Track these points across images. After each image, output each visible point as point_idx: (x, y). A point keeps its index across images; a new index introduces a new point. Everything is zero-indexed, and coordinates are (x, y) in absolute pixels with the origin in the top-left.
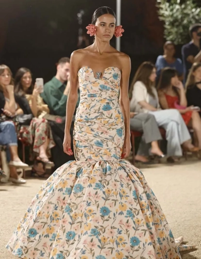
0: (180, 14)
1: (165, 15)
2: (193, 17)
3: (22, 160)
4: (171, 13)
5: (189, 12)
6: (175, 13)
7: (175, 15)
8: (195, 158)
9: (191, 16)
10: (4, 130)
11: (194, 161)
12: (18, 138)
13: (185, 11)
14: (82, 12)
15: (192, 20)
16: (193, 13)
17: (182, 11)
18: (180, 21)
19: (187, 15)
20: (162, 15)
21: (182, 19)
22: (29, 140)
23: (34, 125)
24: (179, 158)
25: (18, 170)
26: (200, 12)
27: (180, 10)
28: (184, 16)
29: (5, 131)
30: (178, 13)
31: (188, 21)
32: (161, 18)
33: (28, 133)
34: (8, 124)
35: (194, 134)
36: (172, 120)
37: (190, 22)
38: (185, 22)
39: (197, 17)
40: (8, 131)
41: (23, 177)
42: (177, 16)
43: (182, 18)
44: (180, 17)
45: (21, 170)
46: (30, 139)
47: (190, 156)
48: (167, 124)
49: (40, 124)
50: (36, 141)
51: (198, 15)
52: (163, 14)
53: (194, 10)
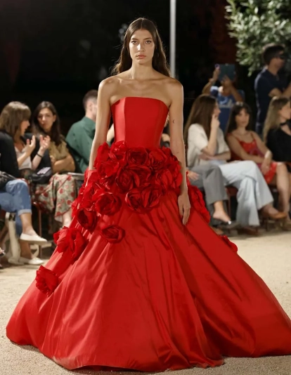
0: (258, 29)
1: (238, 30)
2: (277, 33)
3: (38, 233)
4: (246, 27)
5: (271, 26)
6: (252, 27)
7: (251, 30)
8: (278, 229)
9: (274, 30)
10: (13, 191)
12: (32, 201)
13: (266, 25)
15: (275, 36)
16: (276, 26)
17: (261, 24)
18: (258, 38)
19: (269, 29)
20: (234, 31)
22: (48, 206)
23: (55, 184)
25: (33, 247)
26: (286, 25)
27: (259, 23)
28: (263, 31)
29: (14, 193)
30: (256, 27)
31: (269, 38)
32: (232, 35)
33: (46, 195)
34: (18, 184)
36: (247, 176)
37: (272, 40)
38: (266, 39)
39: (282, 33)
40: (19, 192)
41: (39, 257)
42: (254, 31)
43: (261, 33)
44: (258, 32)
45: (36, 247)
46: (49, 203)
47: (273, 226)
48: (239, 182)
49: (65, 182)
50: (58, 206)
51: (283, 29)
52: (235, 28)
53: (277, 23)
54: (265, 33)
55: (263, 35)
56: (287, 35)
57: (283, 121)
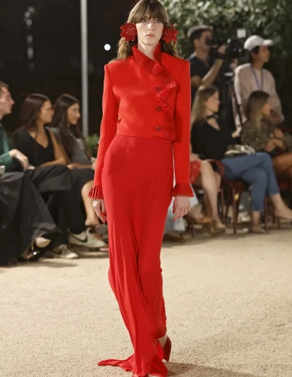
0: (179, 11)
2: (200, 16)
5: (194, 8)
6: (172, 9)
7: (172, 13)
8: (207, 234)
9: (197, 13)
11: (205, 239)
13: (187, 7)
14: (31, 10)
15: (198, 19)
16: (199, 8)
17: (182, 6)
18: (179, 21)
19: (191, 12)
21: (183, 19)
24: (182, 233)
26: (209, 7)
27: (180, 4)
28: (185, 13)
30: (177, 10)
31: (191, 21)
35: (205, 197)
37: (196, 23)
38: (188, 22)
39: (206, 15)
42: (175, 14)
43: (182, 16)
44: (179, 15)
47: (199, 231)
51: (207, 11)
53: (200, 4)
54: (187, 15)
55: (185, 18)
56: (212, 18)
57: (210, 113)
